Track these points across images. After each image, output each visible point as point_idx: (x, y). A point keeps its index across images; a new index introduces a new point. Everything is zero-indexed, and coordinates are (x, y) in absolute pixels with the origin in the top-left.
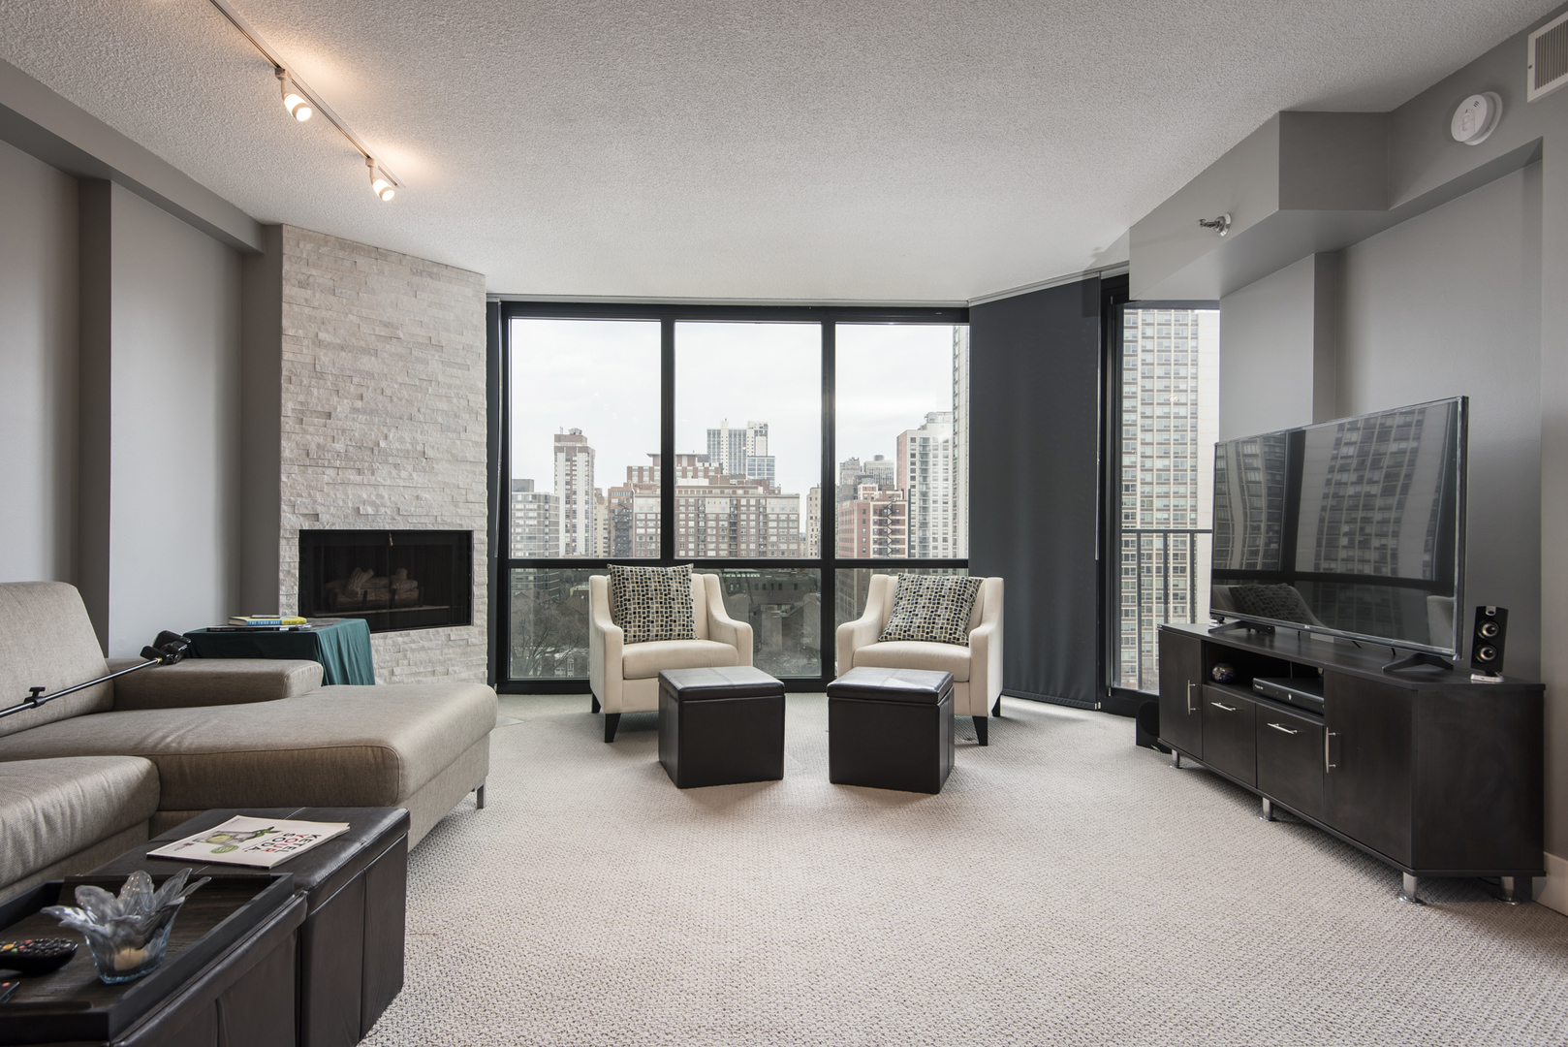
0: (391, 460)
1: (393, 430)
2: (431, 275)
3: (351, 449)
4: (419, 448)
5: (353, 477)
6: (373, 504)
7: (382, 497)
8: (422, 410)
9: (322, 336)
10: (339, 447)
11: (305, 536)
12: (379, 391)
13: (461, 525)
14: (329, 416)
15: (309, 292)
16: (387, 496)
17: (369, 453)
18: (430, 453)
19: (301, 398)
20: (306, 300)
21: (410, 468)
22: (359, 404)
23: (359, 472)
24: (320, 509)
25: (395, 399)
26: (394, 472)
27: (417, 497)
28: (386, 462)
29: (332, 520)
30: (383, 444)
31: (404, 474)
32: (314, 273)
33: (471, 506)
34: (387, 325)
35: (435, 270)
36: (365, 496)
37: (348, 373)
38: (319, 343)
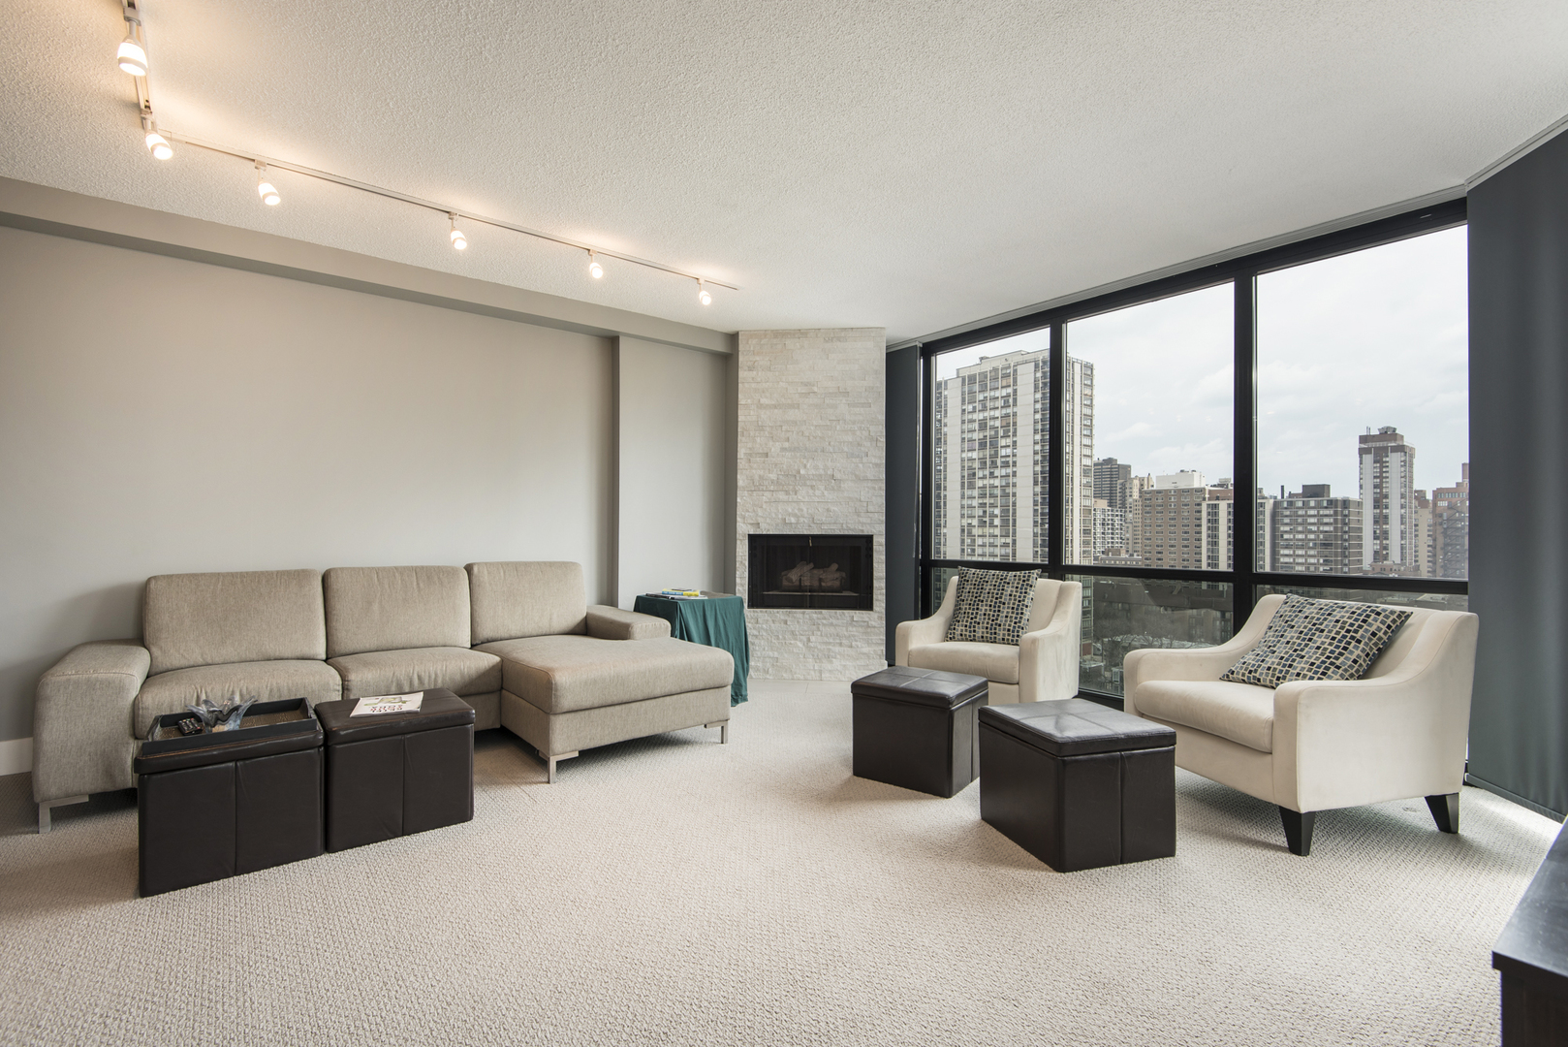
0: (808, 483)
1: (811, 461)
2: (839, 339)
3: (781, 477)
4: (830, 472)
5: (782, 496)
6: (795, 515)
7: (802, 510)
8: (832, 443)
9: (764, 401)
10: (773, 476)
11: (752, 538)
12: (800, 434)
13: (863, 531)
14: (767, 455)
15: (755, 373)
16: (805, 510)
17: (793, 479)
18: (838, 476)
19: (750, 445)
20: (753, 378)
21: (822, 488)
22: (786, 445)
23: (787, 493)
24: (760, 520)
25: (811, 438)
26: (811, 491)
27: (828, 510)
28: (805, 485)
29: (768, 528)
30: (802, 472)
31: (817, 493)
32: (758, 359)
33: (871, 515)
34: (806, 384)
35: (843, 334)
36: (790, 510)
37: (779, 424)
38: (760, 406)
